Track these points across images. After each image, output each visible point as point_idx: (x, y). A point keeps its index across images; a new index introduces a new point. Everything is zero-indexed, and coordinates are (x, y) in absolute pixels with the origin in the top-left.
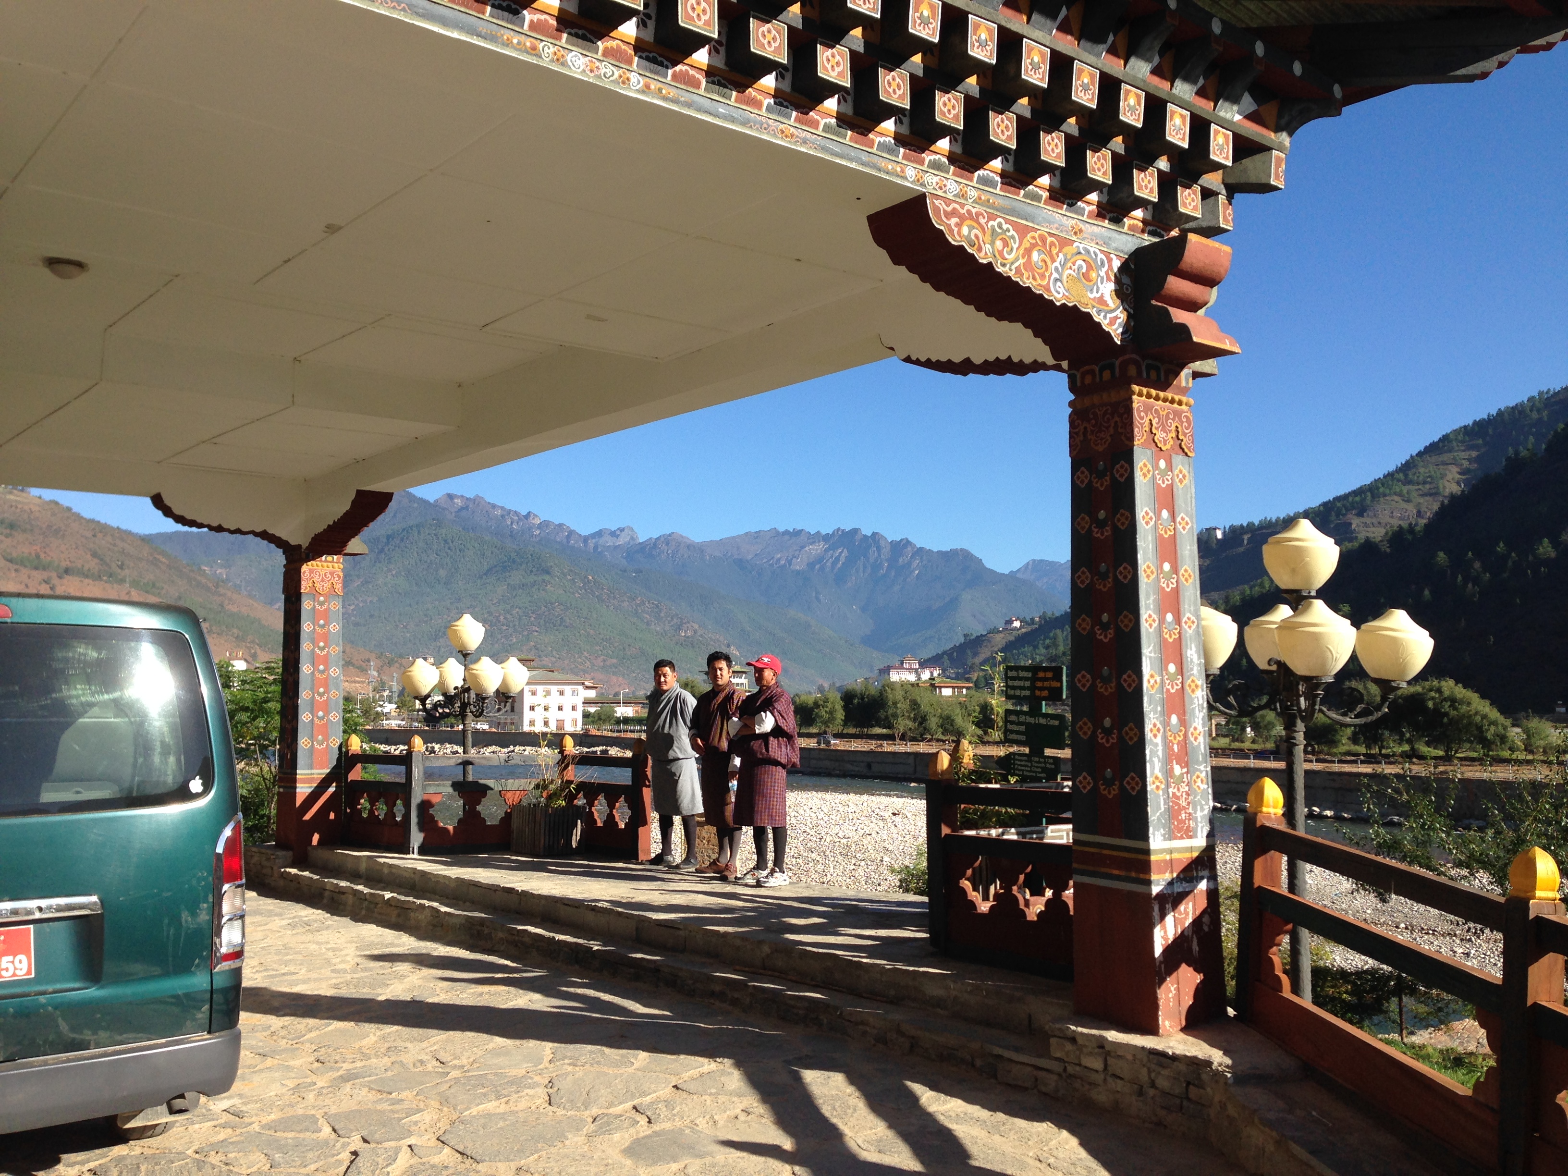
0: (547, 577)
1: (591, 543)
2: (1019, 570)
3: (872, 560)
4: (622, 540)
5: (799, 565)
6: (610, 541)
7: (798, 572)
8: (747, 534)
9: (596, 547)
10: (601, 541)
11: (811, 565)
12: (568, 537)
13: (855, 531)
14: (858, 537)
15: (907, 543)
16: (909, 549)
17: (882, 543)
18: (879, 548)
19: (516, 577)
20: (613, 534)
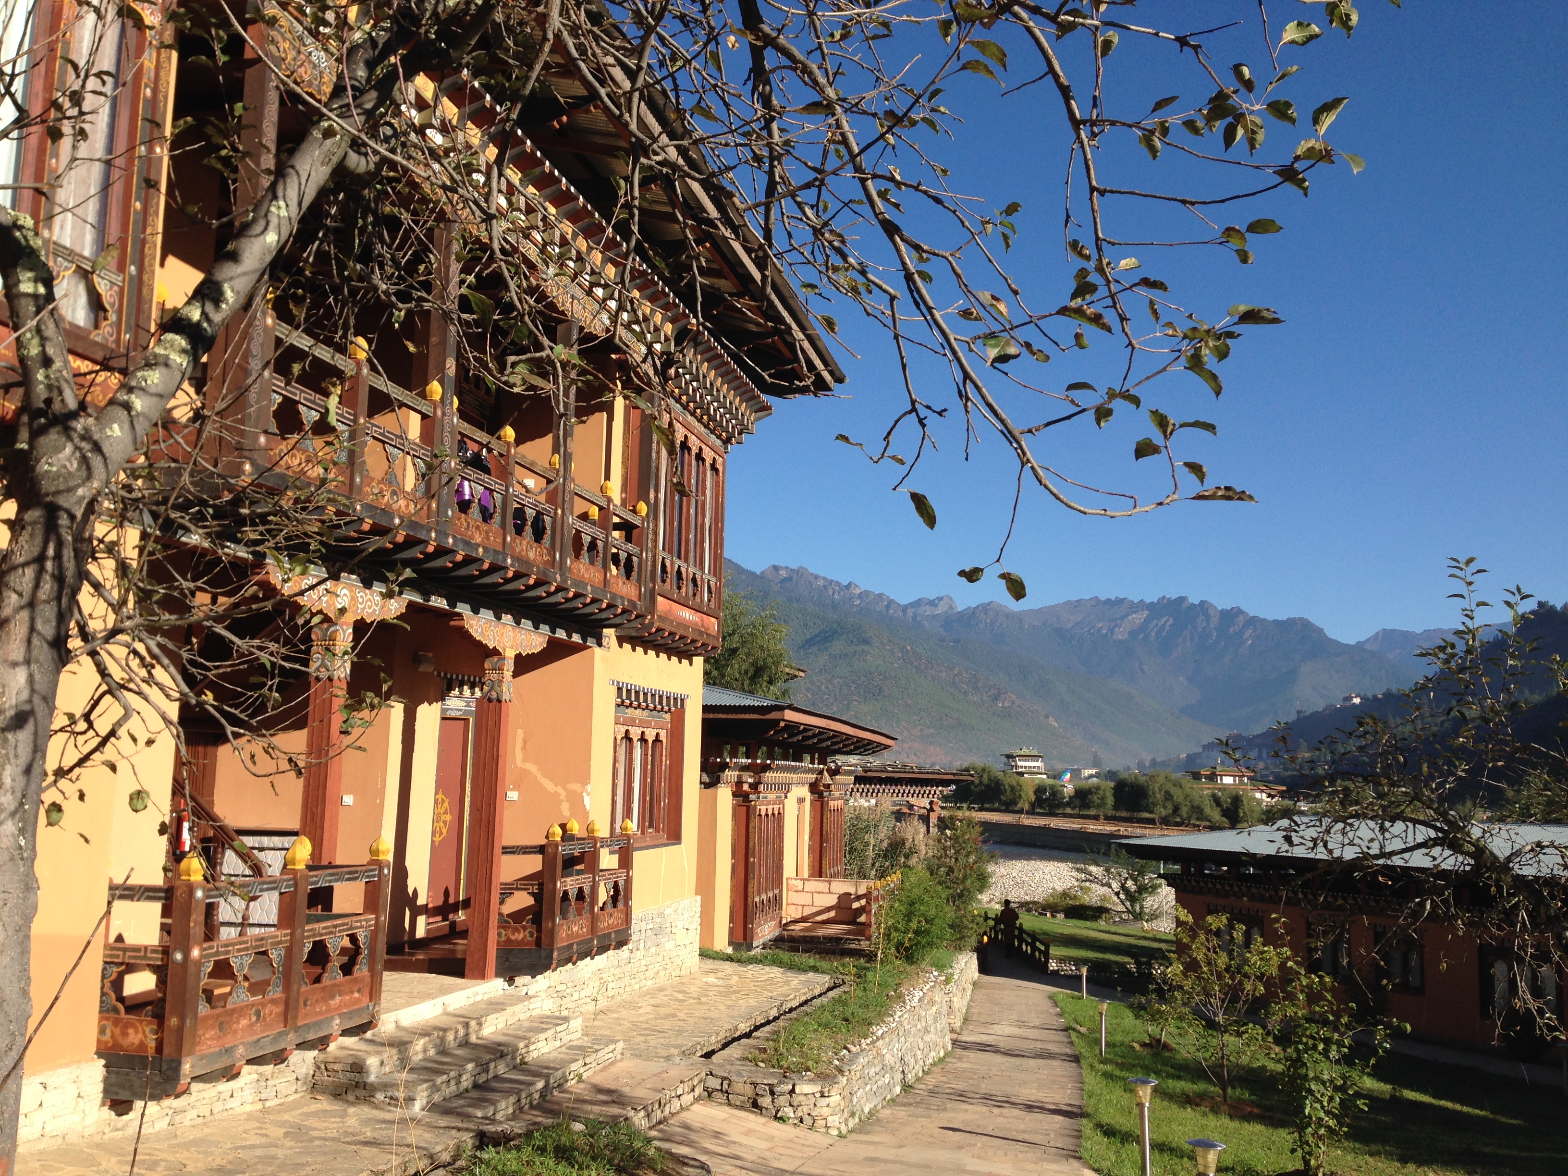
0: (866, 648)
1: (910, 612)
2: (1367, 641)
3: (1200, 630)
4: (941, 609)
5: (1121, 634)
6: (928, 611)
7: (1121, 641)
8: (1067, 603)
9: (914, 617)
10: (921, 610)
11: (1133, 634)
12: (888, 607)
13: (1182, 599)
14: (1184, 605)
15: (1238, 611)
16: (1241, 617)
17: (1211, 612)
18: (1208, 618)
19: (838, 646)
20: (932, 603)
